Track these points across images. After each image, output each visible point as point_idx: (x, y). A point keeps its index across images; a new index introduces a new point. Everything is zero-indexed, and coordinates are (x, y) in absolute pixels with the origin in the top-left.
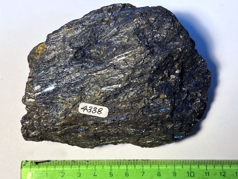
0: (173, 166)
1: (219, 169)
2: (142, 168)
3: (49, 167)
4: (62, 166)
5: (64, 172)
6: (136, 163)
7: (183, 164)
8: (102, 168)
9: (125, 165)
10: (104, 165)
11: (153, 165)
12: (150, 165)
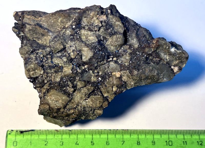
0: (152, 135)
1: (196, 138)
2: (122, 137)
3: (33, 136)
4: (46, 135)
6: (116, 132)
7: (162, 133)
8: (84, 137)
9: (106, 134)
10: (86, 134)
11: (133, 134)
12: (130, 134)
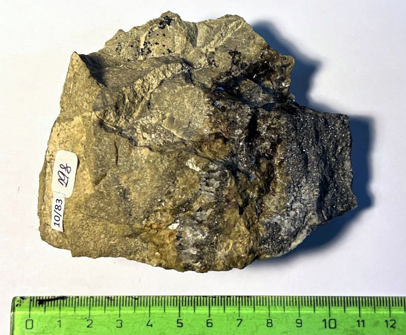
0: (297, 308)
1: (383, 314)
2: (237, 312)
3: (63, 310)
4: (88, 307)
5: (91, 318)
6: (226, 302)
7: (316, 305)
8: (163, 311)
9: (206, 305)
10: (166, 305)
11: (259, 306)
12: (253, 306)
